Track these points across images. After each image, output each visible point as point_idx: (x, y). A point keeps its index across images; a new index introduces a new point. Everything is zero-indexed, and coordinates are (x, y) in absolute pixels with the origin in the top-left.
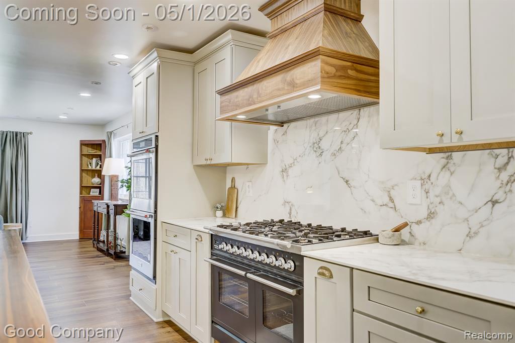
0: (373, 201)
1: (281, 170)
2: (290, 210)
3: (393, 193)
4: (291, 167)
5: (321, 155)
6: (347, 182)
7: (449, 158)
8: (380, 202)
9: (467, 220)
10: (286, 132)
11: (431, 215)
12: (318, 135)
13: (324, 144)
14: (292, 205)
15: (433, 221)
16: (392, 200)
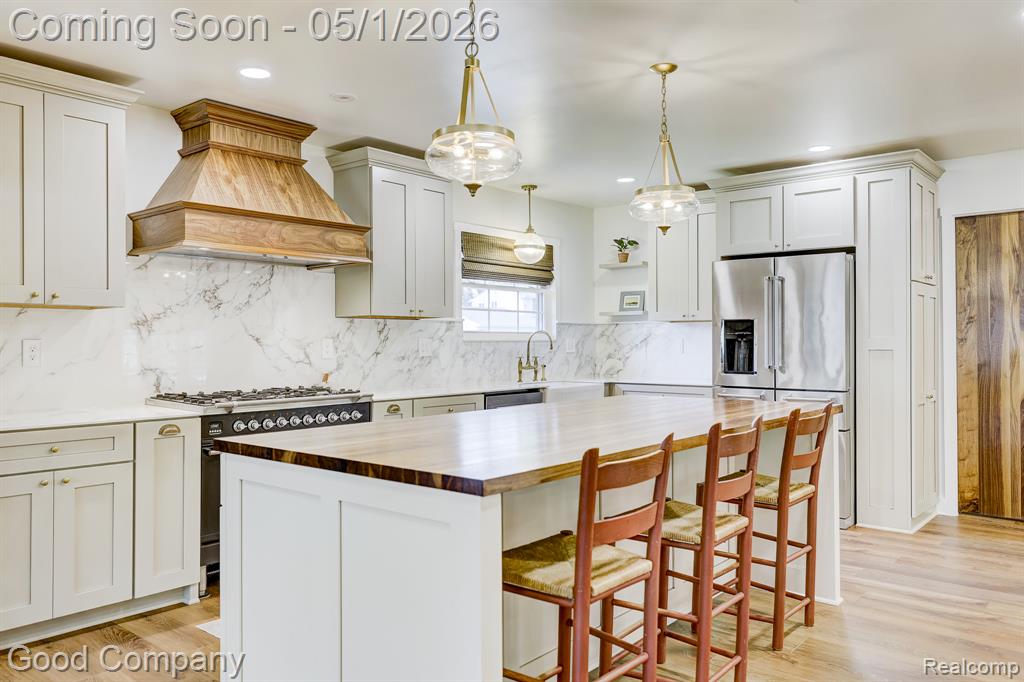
0: (289, 358)
1: (135, 321)
2: (158, 379)
3: (308, 350)
4: (159, 318)
5: (218, 306)
6: (257, 340)
7: (352, 322)
8: (295, 359)
9: (362, 367)
10: (145, 266)
11: (339, 367)
12: (213, 282)
13: (222, 294)
14: (162, 373)
15: (341, 371)
16: (307, 357)
